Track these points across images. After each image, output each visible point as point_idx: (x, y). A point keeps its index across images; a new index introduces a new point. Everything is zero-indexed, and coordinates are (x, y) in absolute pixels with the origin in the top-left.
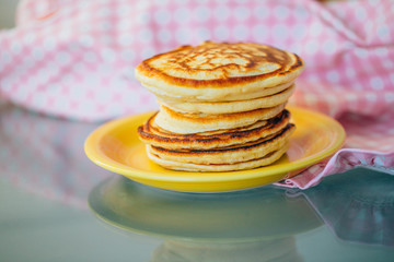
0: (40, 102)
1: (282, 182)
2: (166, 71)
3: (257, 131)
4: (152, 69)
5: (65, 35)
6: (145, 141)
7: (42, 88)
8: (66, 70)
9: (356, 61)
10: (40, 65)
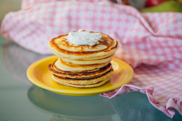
0: (23, 43)
1: (102, 94)
2: (59, 45)
3: (94, 73)
4: (54, 44)
5: (33, 18)
6: (50, 71)
7: (24, 38)
8: (33, 32)
9: (151, 42)
10: (23, 29)
